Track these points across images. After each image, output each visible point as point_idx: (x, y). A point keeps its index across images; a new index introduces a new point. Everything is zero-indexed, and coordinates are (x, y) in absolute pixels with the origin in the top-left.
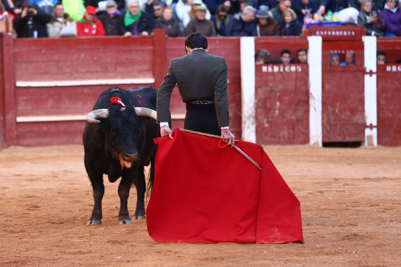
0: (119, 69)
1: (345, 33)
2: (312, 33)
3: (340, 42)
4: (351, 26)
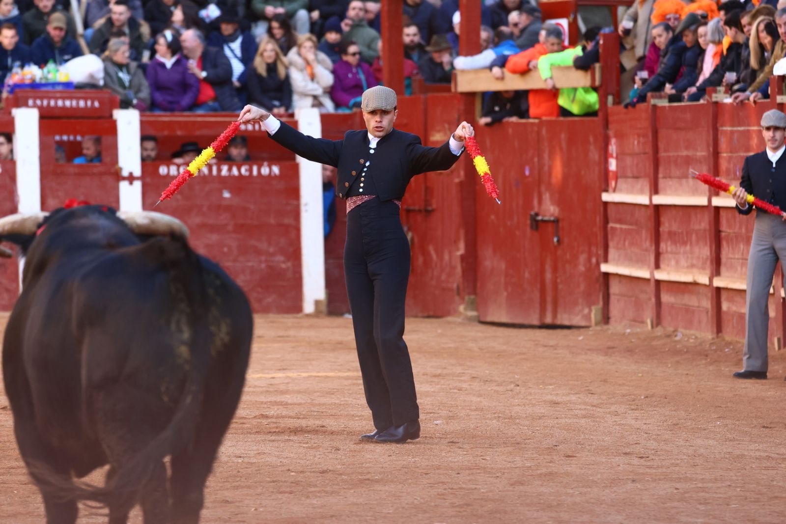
1: (82, 104)
2: (20, 102)
3: (72, 120)
4: (93, 90)
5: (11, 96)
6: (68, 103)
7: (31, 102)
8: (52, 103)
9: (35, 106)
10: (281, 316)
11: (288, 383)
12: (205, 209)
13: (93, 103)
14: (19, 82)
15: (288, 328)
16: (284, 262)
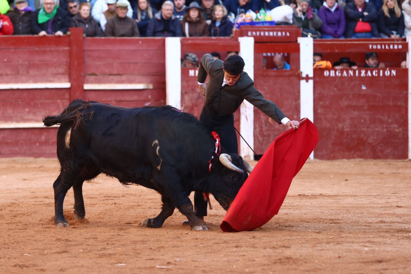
0: (31, 72)
1: (279, 34)
2: (243, 34)
3: (274, 44)
4: (286, 26)
5: (238, 30)
6: (271, 34)
7: (249, 33)
8: (262, 34)
9: (252, 36)
10: (395, 160)
11: (398, 202)
12: (350, 96)
13: (286, 33)
14: (243, 22)
15: (399, 168)
16: (397, 128)
